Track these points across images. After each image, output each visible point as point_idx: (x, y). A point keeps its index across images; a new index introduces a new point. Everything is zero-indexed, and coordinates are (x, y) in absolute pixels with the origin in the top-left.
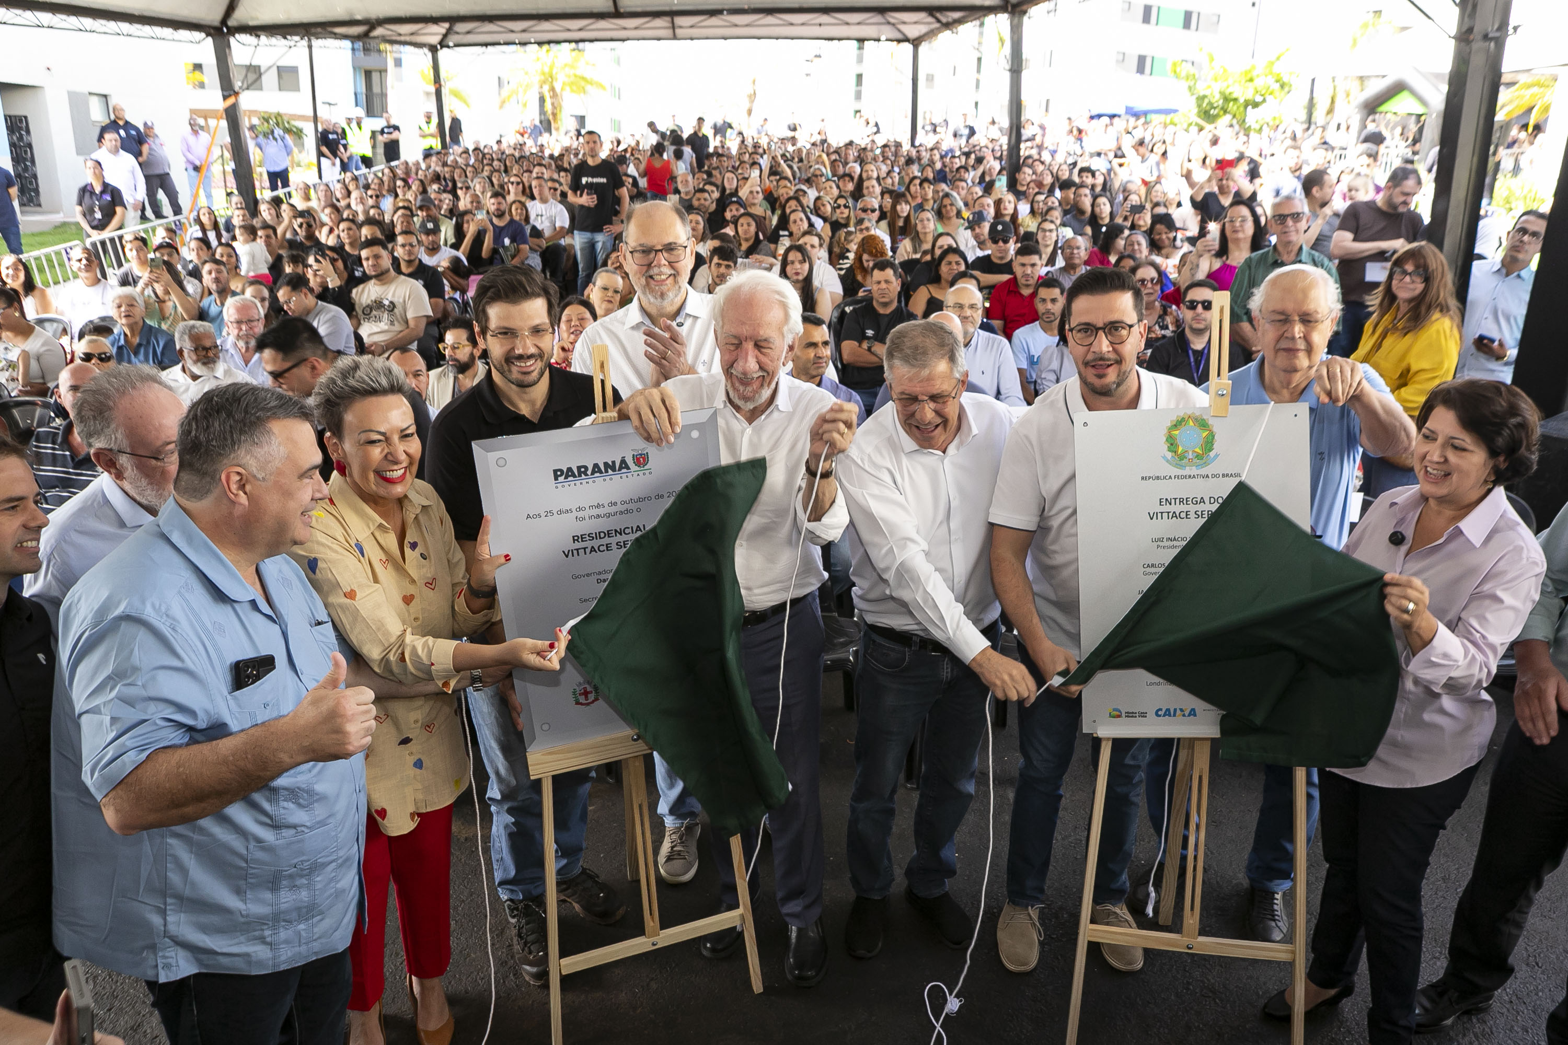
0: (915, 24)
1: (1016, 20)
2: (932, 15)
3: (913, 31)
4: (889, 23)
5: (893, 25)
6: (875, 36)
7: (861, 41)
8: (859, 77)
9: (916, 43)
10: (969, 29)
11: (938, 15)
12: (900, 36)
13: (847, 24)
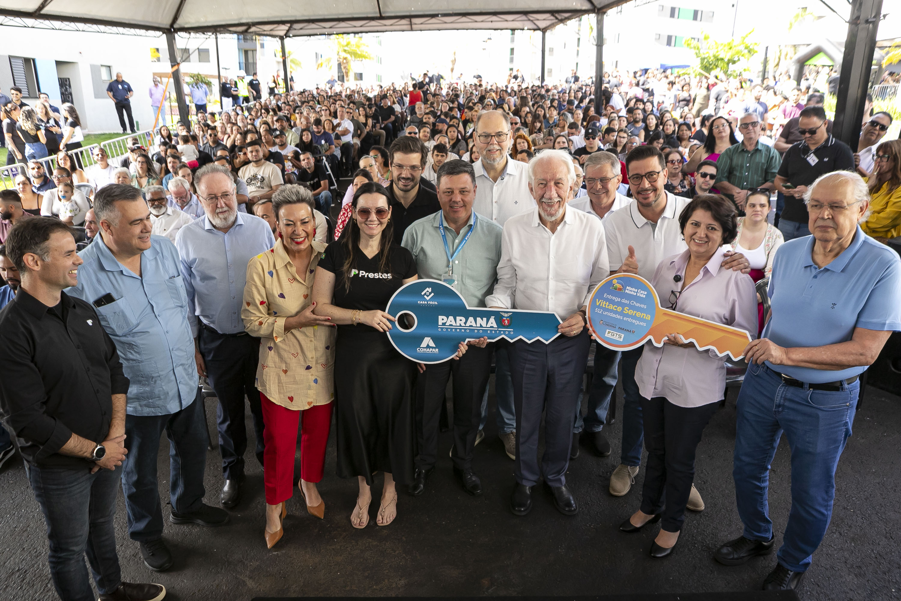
0: (543, 21)
1: (600, 17)
2: (553, 15)
3: (542, 24)
4: (529, 20)
5: (532, 21)
6: (521, 27)
7: (513, 30)
8: (512, 50)
9: (544, 31)
10: (573, 23)
11: (557, 15)
12: (535, 27)
13: (507, 20)
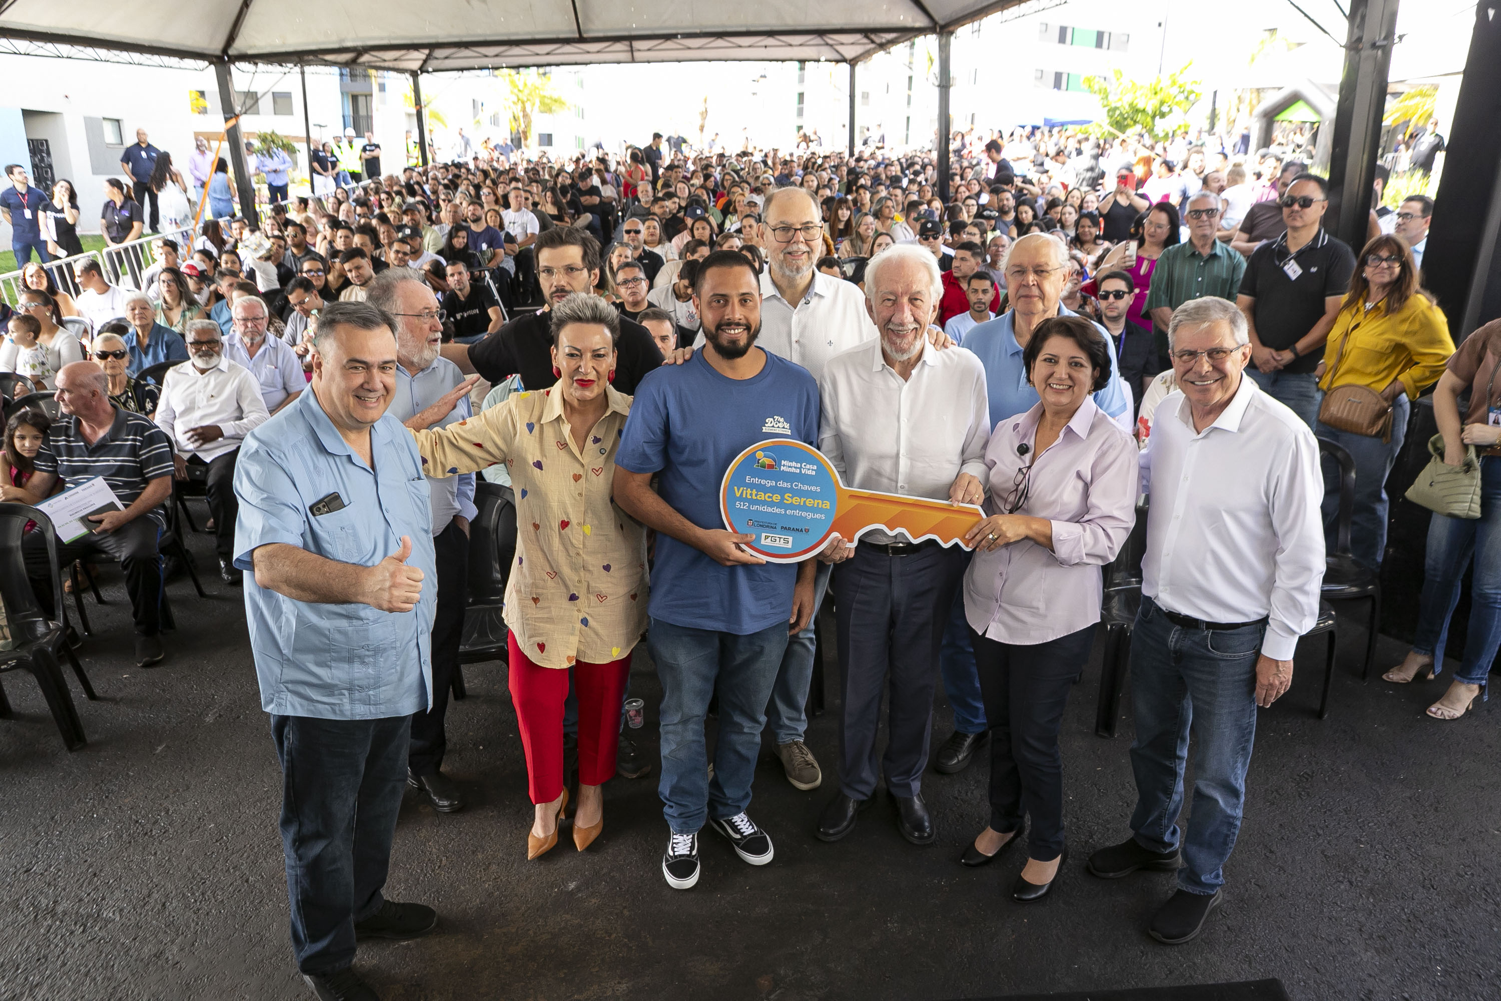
0: (851, 46)
1: (944, 40)
2: (867, 37)
3: (850, 52)
4: (827, 44)
5: (831, 46)
6: (815, 57)
7: (802, 61)
8: (801, 95)
9: (853, 63)
10: (900, 50)
11: (873, 36)
12: (838, 57)
13: (791, 45)
